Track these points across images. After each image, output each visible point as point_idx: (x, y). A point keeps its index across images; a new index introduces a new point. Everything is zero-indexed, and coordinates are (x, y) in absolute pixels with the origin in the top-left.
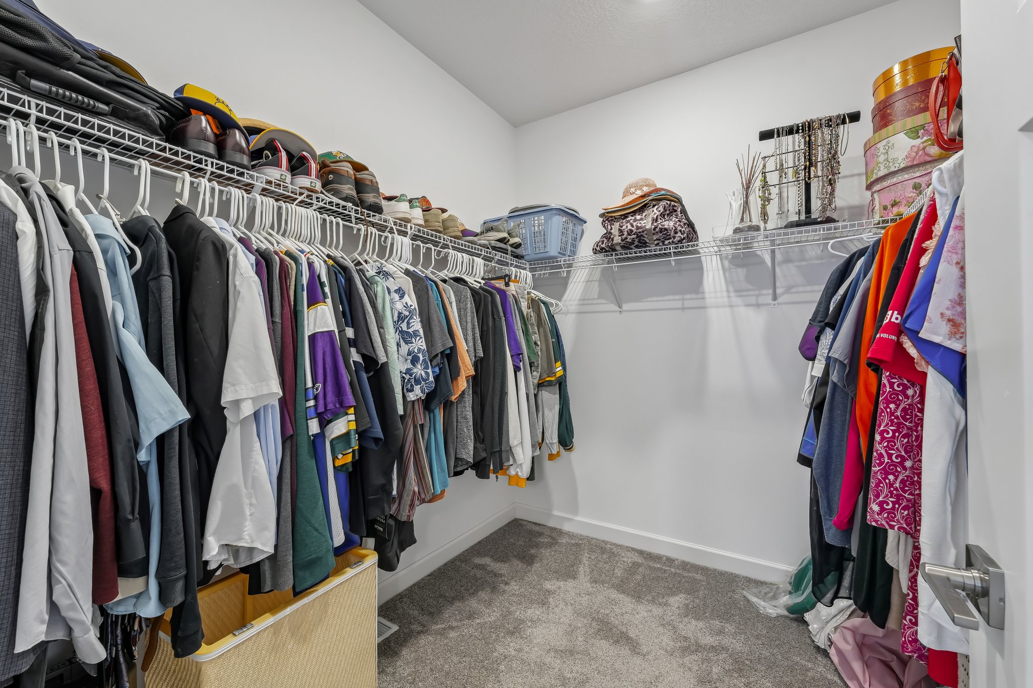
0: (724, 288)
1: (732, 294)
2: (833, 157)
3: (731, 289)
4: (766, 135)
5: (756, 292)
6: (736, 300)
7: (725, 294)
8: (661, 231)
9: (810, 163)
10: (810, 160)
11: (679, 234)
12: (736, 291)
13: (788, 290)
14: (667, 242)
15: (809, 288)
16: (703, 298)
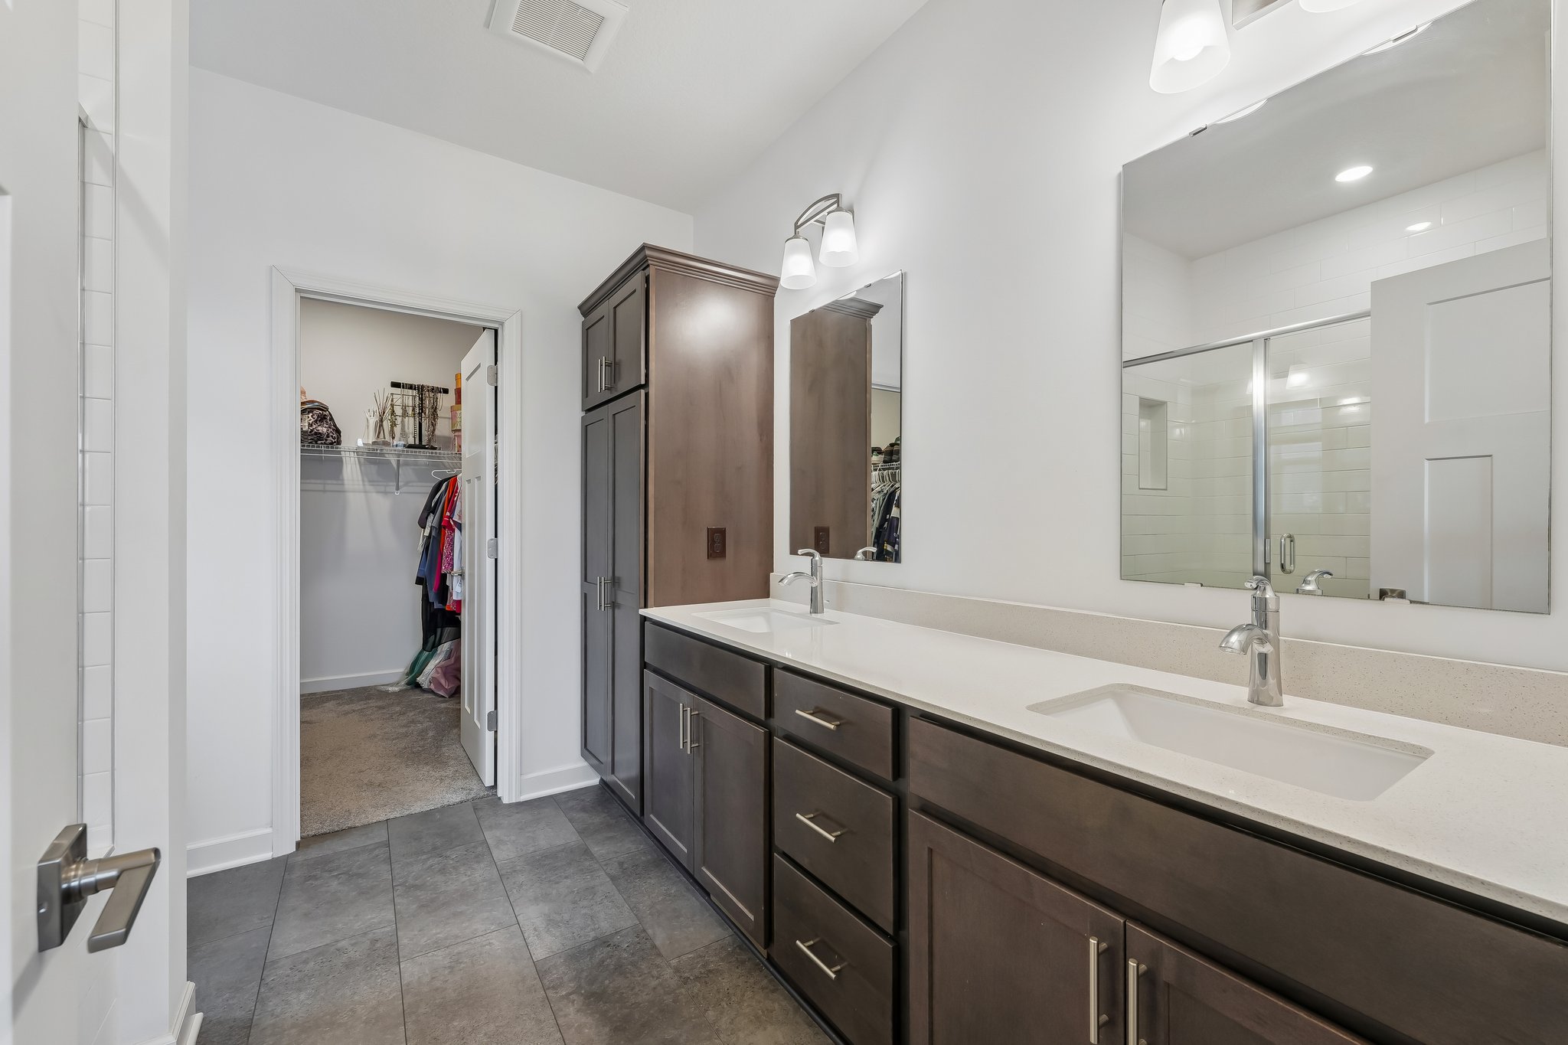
0: (360, 478)
1: (366, 483)
2: (435, 409)
3: (366, 479)
4: (395, 385)
5: (385, 484)
6: (369, 488)
7: (361, 483)
8: (316, 434)
9: (422, 408)
10: (422, 409)
11: (331, 438)
12: (370, 481)
13: (407, 484)
14: (319, 442)
15: (419, 484)
16: (343, 484)
